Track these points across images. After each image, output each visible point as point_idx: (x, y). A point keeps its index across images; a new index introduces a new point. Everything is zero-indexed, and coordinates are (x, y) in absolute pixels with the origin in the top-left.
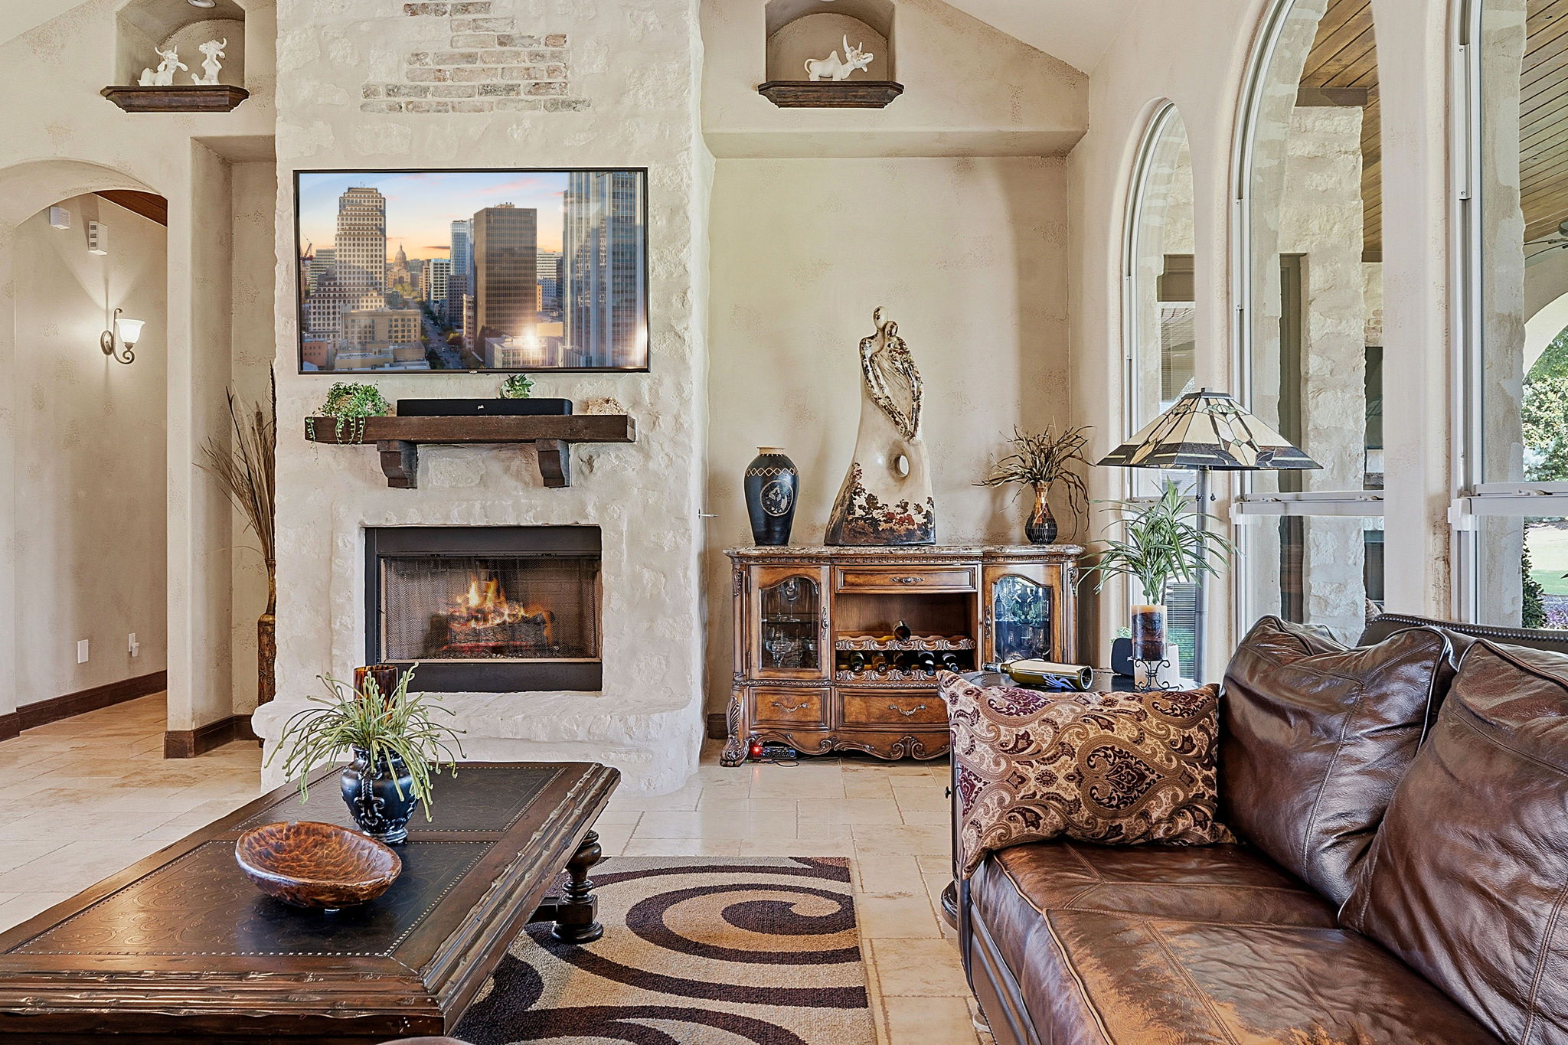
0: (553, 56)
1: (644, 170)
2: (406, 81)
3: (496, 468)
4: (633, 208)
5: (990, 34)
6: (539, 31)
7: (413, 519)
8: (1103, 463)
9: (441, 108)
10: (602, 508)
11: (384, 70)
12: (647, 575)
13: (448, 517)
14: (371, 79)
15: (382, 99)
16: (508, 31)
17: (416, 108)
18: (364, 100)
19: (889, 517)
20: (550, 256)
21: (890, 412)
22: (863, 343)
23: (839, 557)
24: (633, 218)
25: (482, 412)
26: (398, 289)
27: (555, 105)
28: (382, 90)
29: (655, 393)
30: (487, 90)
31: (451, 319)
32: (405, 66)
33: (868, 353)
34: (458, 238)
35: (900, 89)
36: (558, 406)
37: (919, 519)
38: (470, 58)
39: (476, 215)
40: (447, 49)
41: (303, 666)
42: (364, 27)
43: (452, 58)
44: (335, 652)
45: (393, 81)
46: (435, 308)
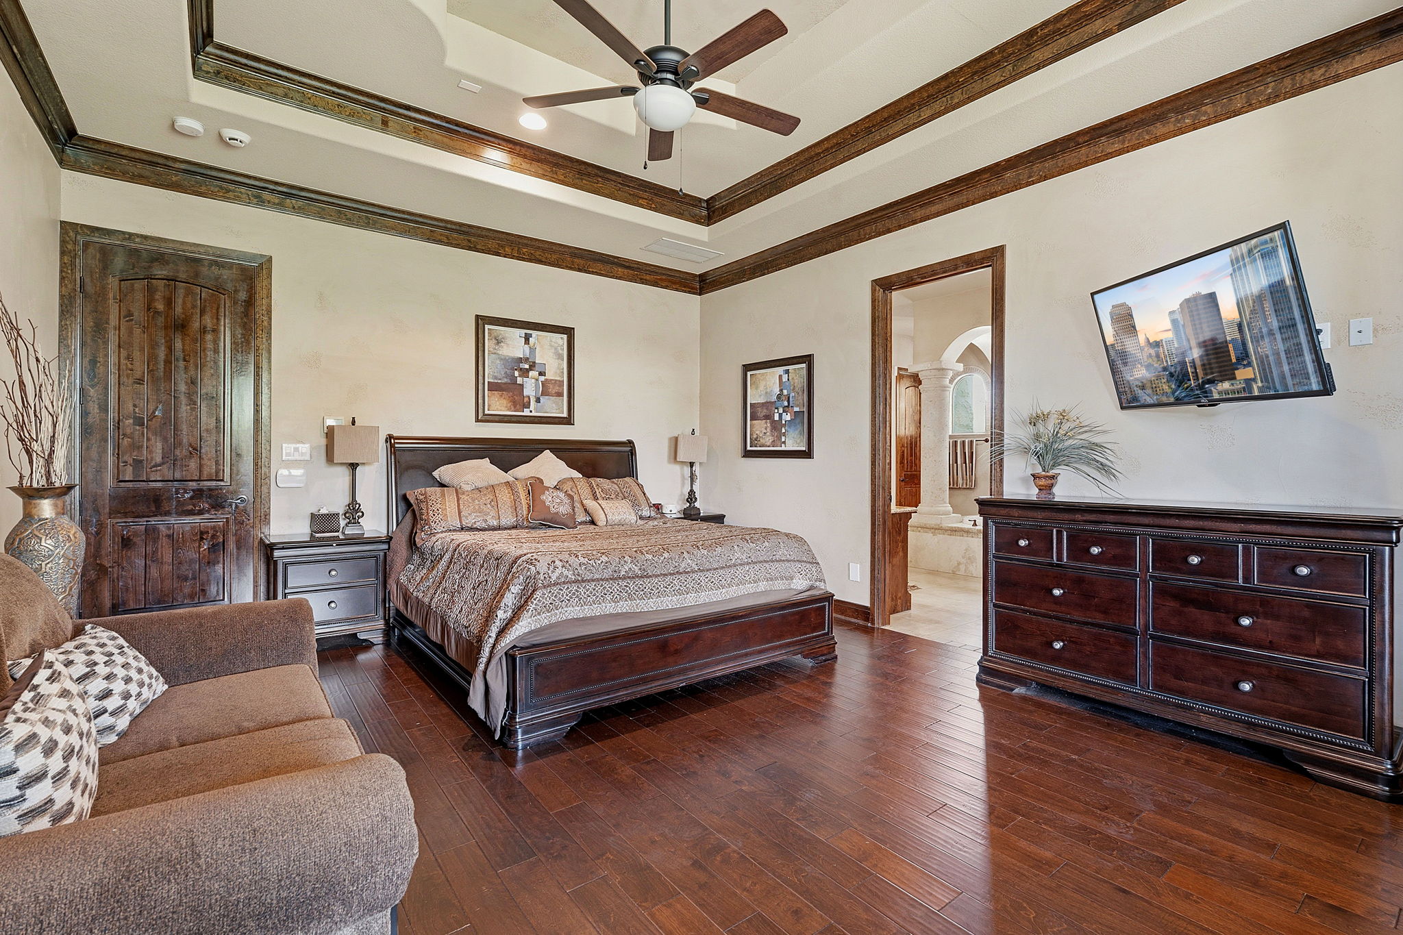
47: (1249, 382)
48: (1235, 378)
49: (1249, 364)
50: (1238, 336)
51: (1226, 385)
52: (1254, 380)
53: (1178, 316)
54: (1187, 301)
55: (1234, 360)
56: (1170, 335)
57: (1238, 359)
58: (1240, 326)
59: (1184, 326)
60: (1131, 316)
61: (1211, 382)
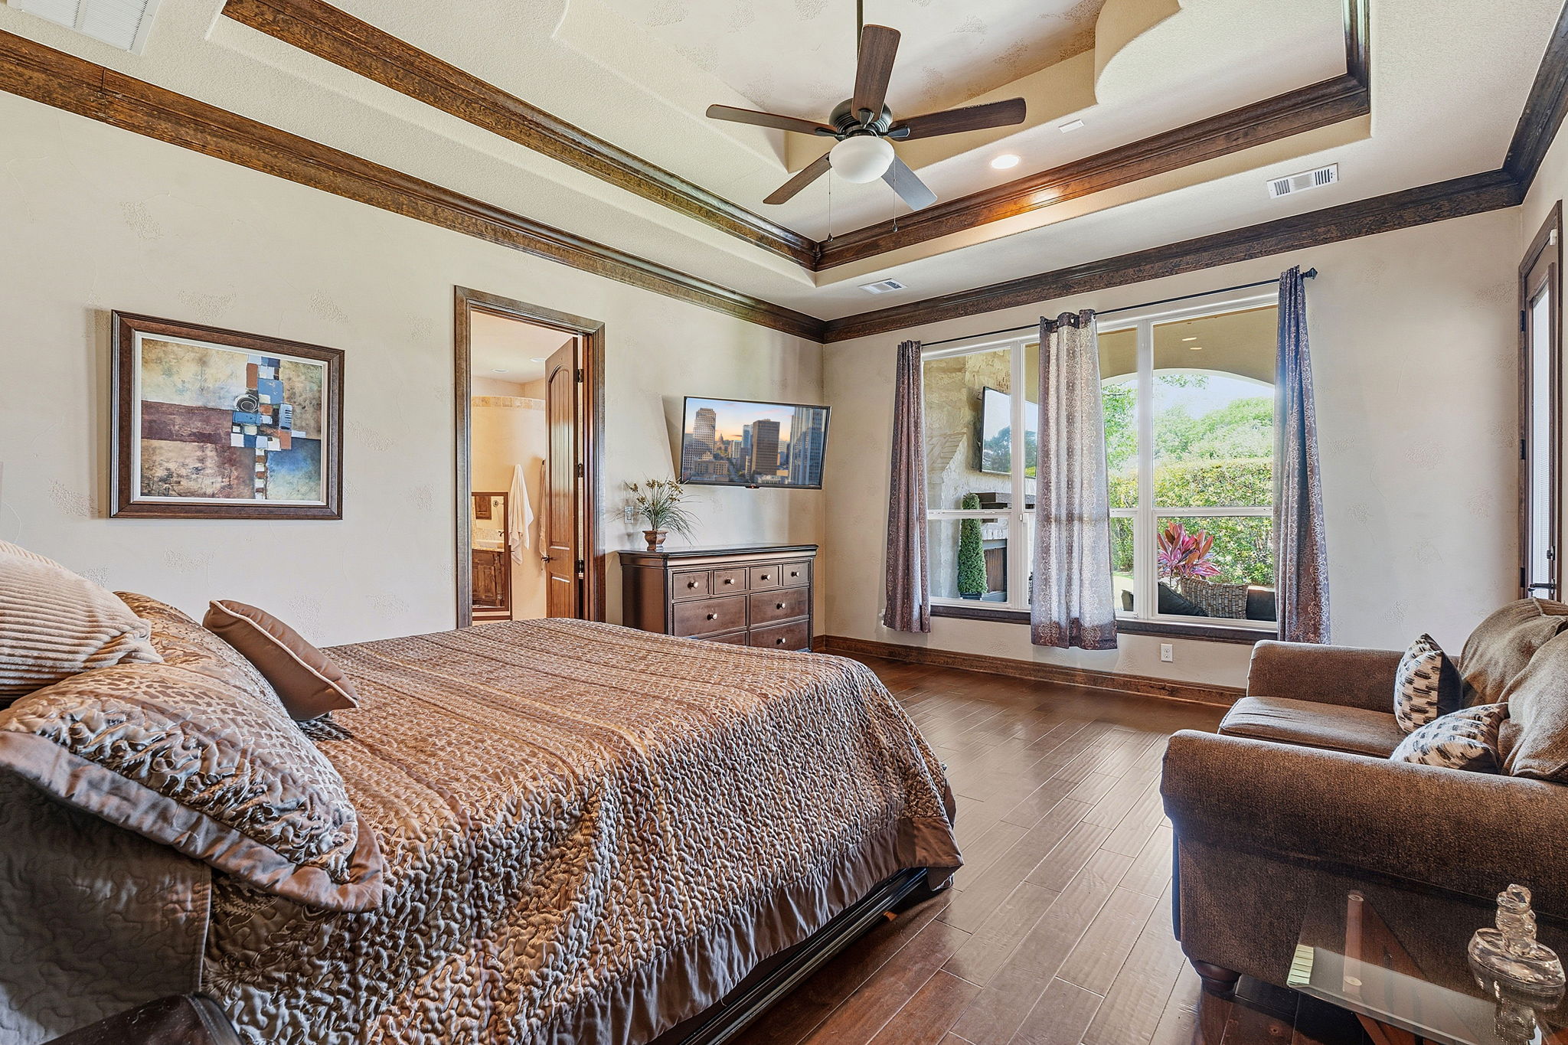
47: (783, 478)
48: (775, 474)
49: (787, 468)
50: (785, 451)
51: (769, 478)
52: (787, 478)
53: (750, 429)
54: (759, 422)
55: (778, 464)
56: (740, 439)
57: (781, 464)
58: (789, 446)
59: (752, 436)
60: (714, 420)
61: (760, 474)
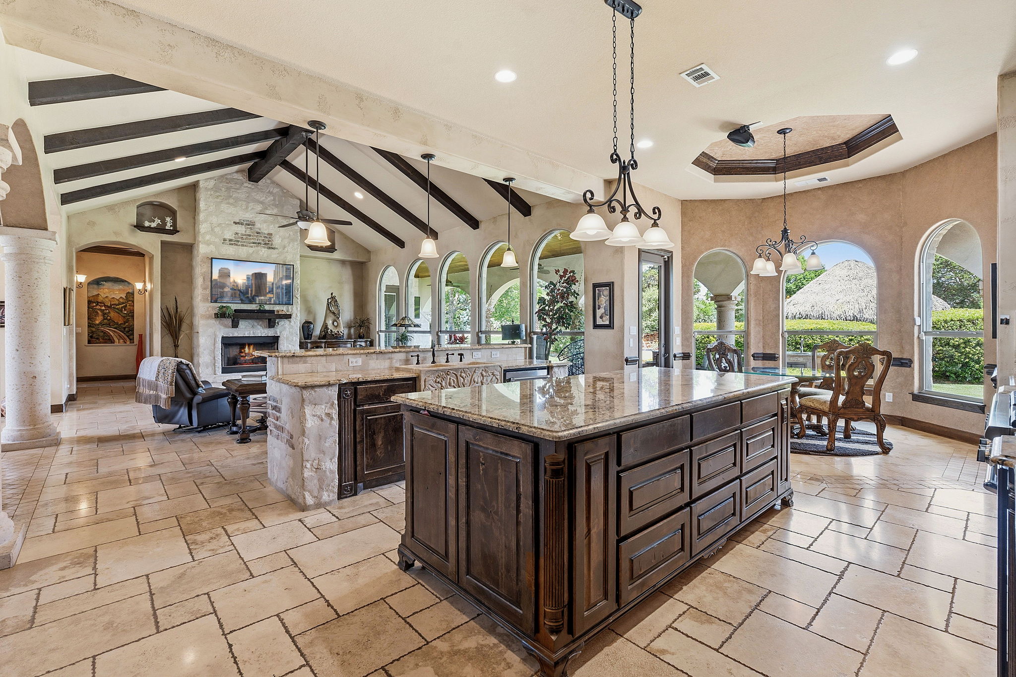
0: (269, 238)
1: (293, 265)
2: (233, 238)
3: (256, 324)
4: (291, 274)
5: (353, 241)
6: (266, 232)
7: (236, 335)
8: (392, 326)
9: (243, 245)
10: (280, 333)
11: (229, 235)
12: (290, 346)
13: (245, 334)
14: (225, 237)
15: (227, 242)
16: (259, 231)
17: (236, 245)
18: (223, 242)
19: (336, 334)
20: (270, 282)
21: (334, 313)
22: (328, 299)
23: (326, 342)
24: (290, 276)
25: (256, 313)
26: (233, 287)
27: (270, 248)
28: (228, 240)
29: (292, 309)
30: (254, 243)
31: (246, 293)
32: (234, 235)
33: (329, 301)
34: (248, 278)
35: (336, 250)
36: (272, 312)
37: (342, 334)
38: (250, 235)
39: (252, 274)
40: (244, 233)
41: (207, 368)
42: (223, 225)
43: (245, 235)
44: (216, 364)
45: (231, 238)
46: (242, 291)
